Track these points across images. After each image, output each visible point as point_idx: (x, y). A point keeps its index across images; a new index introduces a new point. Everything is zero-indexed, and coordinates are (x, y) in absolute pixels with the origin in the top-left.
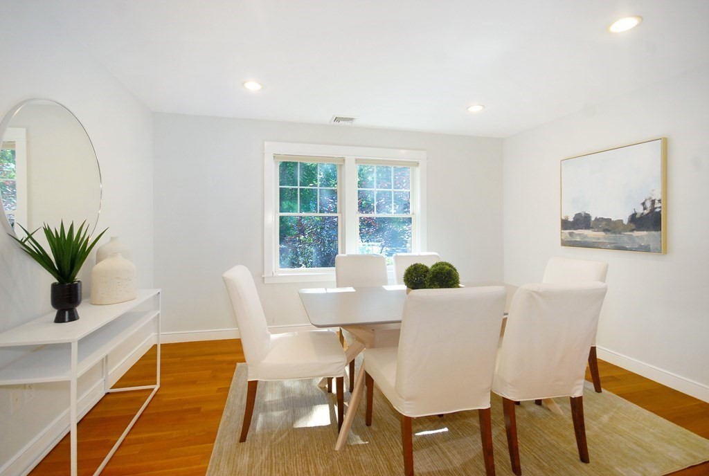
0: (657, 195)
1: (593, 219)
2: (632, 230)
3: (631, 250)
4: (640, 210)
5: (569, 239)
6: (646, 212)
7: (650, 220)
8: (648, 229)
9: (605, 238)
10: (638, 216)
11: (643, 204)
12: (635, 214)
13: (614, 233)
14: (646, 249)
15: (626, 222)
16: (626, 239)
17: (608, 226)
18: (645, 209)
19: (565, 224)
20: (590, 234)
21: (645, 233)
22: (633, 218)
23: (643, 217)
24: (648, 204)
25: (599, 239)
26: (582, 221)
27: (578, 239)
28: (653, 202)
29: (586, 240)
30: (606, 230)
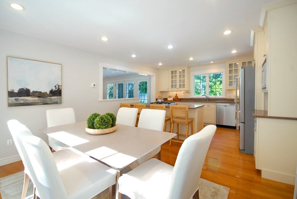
0: (60, 84)
1: (31, 91)
2: (51, 96)
3: (50, 104)
4: (54, 89)
5: (15, 102)
6: (56, 89)
7: (57, 92)
8: (57, 96)
9: (38, 100)
10: (53, 91)
11: (55, 86)
12: (52, 90)
13: (43, 98)
14: (56, 103)
15: (48, 93)
16: (48, 100)
17: (40, 95)
18: (56, 88)
19: (11, 94)
20: (29, 99)
21: (56, 97)
22: (51, 92)
23: (55, 91)
24: (57, 87)
25: (35, 101)
26: (24, 92)
27: (22, 102)
28: (59, 86)
29: (27, 102)
30: (38, 97)
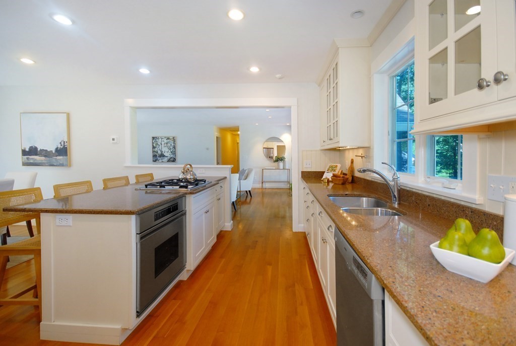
0: (66, 140)
1: (39, 150)
2: (56, 156)
3: (56, 166)
4: (59, 146)
5: (27, 161)
6: (62, 147)
7: (63, 151)
8: (63, 156)
9: (45, 160)
10: (58, 149)
11: (61, 143)
12: (57, 148)
13: (49, 157)
14: (62, 165)
15: (54, 152)
16: (54, 160)
17: (46, 153)
18: (61, 145)
19: (24, 153)
20: (37, 158)
21: (61, 157)
22: (57, 150)
23: (61, 149)
24: (62, 143)
25: (42, 161)
26: (33, 151)
27: (32, 161)
28: (64, 142)
29: (35, 162)
30: (45, 156)
